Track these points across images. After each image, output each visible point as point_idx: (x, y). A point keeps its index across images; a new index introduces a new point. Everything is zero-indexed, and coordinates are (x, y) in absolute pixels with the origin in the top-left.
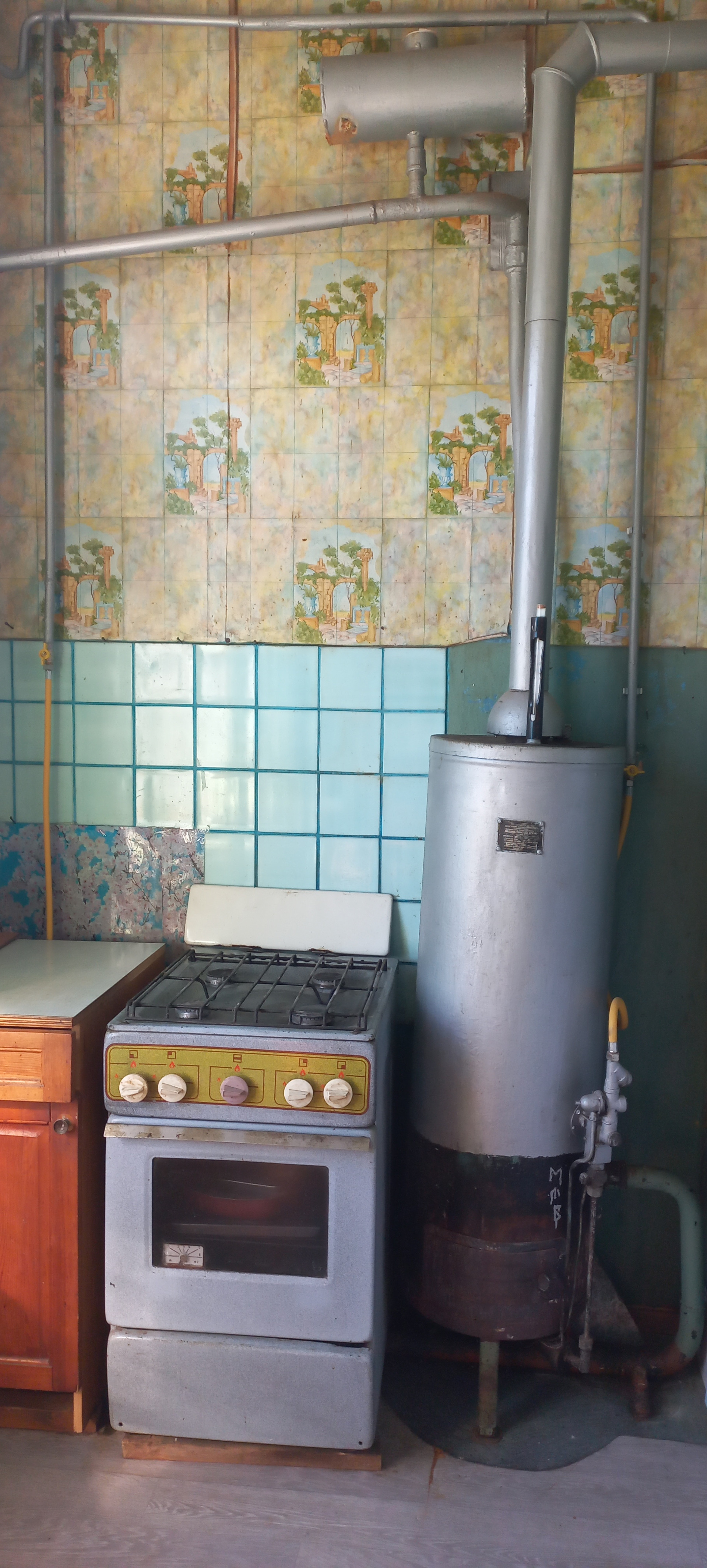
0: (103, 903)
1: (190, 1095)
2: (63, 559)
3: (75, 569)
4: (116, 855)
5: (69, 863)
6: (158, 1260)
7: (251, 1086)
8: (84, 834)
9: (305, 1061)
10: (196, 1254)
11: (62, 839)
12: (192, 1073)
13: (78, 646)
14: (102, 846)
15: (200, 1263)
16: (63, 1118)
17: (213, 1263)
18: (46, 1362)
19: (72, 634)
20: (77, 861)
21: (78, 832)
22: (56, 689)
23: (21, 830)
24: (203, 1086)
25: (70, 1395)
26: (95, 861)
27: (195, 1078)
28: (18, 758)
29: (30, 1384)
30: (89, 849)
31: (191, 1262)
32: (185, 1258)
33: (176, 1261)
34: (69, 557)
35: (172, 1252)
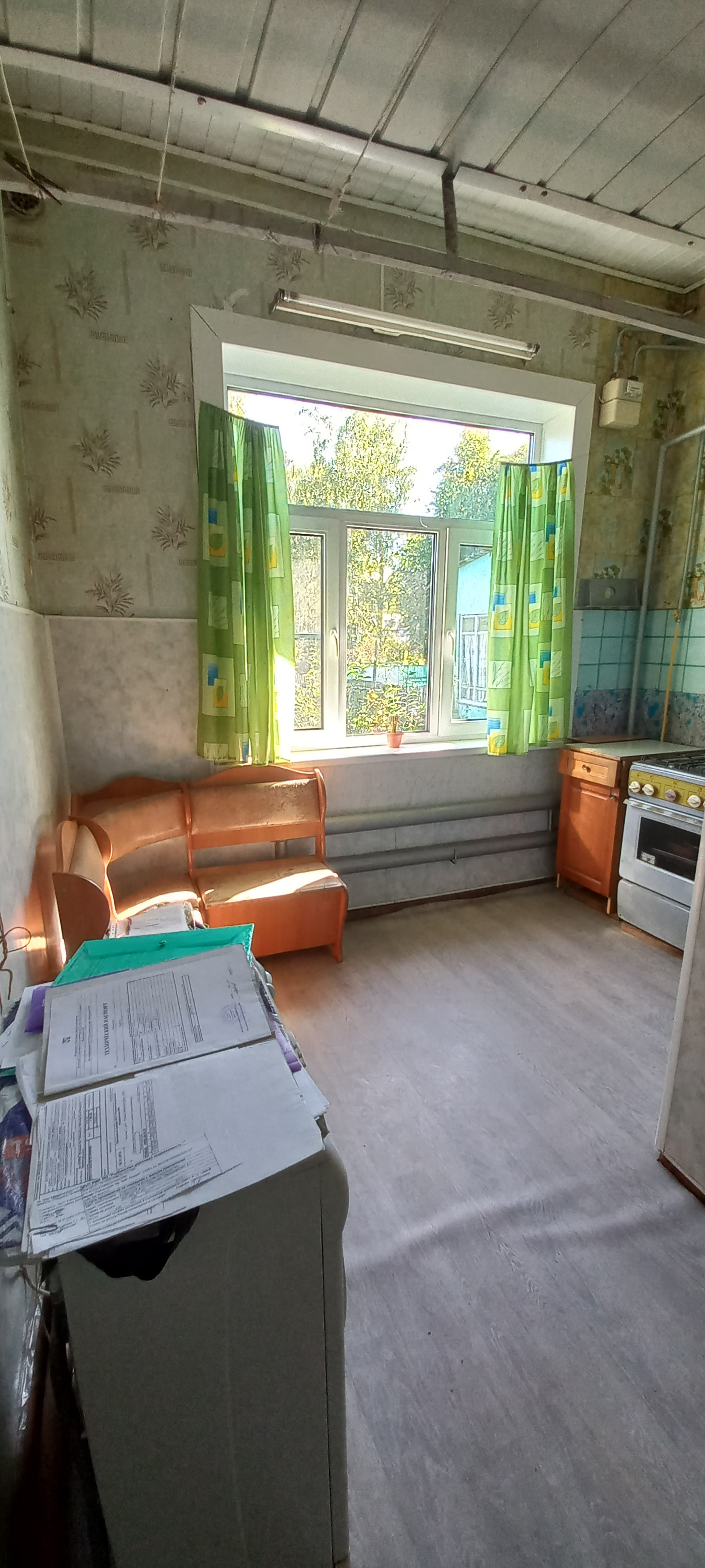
0: (688, 729)
1: (656, 793)
2: (695, 569)
3: (698, 574)
4: (696, 707)
5: (677, 709)
6: (639, 857)
7: (678, 794)
8: (685, 697)
9: (701, 789)
10: (653, 859)
11: (675, 699)
12: (658, 786)
13: (694, 610)
14: (691, 703)
15: (653, 863)
16: (615, 794)
17: (659, 864)
18: (600, 883)
19: (693, 605)
20: (680, 709)
21: (683, 696)
22: (682, 632)
23: (661, 694)
24: (661, 792)
25: (607, 899)
26: (688, 709)
27: (659, 788)
28: (664, 662)
29: (594, 889)
30: (686, 704)
31: (651, 862)
32: (649, 859)
33: (646, 859)
34: (697, 569)
35: (645, 855)
